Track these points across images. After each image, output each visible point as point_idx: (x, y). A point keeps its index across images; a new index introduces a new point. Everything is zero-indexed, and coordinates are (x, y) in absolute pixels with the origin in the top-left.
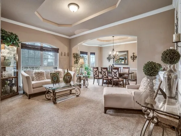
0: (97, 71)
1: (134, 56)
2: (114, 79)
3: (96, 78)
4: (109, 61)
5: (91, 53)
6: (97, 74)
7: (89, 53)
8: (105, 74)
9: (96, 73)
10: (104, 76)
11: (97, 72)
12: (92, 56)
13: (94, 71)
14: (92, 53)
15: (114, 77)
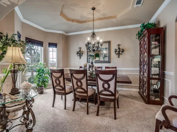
0: (60, 77)
1: (119, 48)
2: (101, 96)
3: (59, 93)
4: (80, 57)
5: (49, 43)
6: (62, 84)
7: (46, 44)
8: (79, 84)
9: (58, 82)
10: (77, 88)
11: (61, 79)
12: (51, 49)
13: (54, 79)
14: (51, 45)
15: (102, 91)
